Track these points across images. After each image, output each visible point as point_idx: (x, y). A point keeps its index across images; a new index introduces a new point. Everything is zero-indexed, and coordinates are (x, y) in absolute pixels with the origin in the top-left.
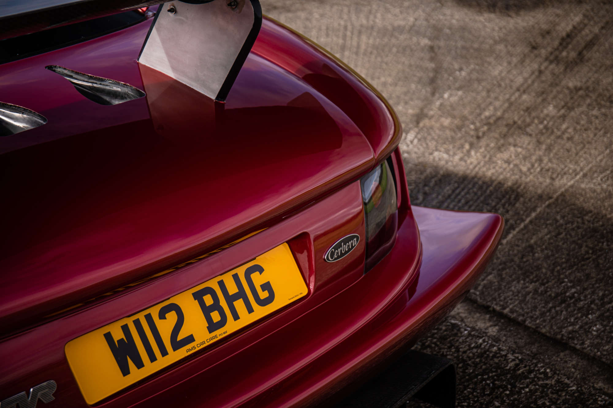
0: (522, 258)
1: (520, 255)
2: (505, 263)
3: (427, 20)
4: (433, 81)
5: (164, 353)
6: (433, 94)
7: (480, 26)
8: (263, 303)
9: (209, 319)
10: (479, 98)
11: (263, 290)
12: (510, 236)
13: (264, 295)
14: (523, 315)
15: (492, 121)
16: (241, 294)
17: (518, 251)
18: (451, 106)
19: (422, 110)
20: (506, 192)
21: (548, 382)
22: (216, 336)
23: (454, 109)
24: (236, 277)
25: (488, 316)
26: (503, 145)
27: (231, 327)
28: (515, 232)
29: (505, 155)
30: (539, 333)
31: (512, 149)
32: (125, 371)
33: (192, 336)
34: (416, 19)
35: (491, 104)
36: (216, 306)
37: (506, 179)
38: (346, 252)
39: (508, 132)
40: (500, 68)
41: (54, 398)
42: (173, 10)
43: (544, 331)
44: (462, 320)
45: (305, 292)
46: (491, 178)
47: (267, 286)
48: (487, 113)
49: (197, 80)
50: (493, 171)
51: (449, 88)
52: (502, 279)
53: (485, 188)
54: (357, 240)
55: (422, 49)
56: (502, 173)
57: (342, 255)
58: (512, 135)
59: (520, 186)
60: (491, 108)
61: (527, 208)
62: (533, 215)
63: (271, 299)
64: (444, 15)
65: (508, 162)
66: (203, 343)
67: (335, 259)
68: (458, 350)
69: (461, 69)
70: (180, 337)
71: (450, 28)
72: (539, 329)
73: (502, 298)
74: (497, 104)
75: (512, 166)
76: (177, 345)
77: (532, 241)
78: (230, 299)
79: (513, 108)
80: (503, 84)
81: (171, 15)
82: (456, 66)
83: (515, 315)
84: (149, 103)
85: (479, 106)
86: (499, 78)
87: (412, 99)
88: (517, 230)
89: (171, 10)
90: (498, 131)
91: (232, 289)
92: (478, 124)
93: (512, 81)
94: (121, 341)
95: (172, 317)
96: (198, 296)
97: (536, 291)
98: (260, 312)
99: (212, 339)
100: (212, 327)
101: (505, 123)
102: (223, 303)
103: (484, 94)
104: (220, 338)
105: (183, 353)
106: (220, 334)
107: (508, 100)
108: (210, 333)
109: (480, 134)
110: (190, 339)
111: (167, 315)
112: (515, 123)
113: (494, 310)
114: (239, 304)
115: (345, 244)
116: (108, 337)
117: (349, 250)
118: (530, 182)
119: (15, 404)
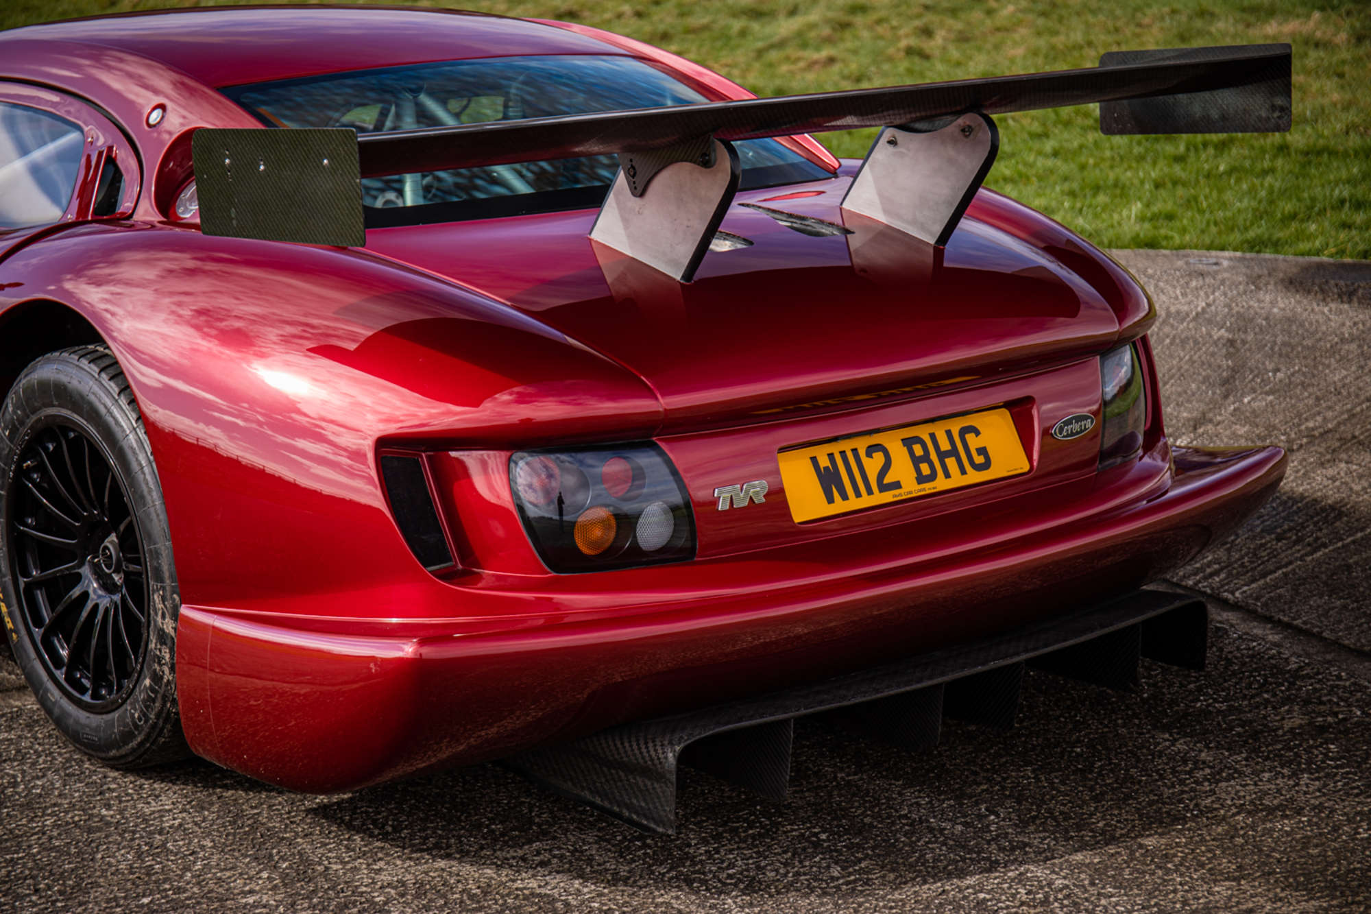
0: (1332, 575)
1: (1329, 573)
2: (1304, 579)
3: (1229, 306)
4: (1225, 382)
5: (870, 492)
6: (1226, 397)
7: (1321, 319)
8: (978, 468)
9: (918, 470)
10: (1301, 405)
11: (979, 454)
12: (1319, 554)
13: (979, 460)
14: (1320, 627)
15: (1316, 433)
16: (954, 452)
17: (1327, 569)
18: (1254, 411)
19: (1204, 414)
20: (1323, 509)
21: (1341, 683)
22: (924, 489)
23: (1256, 417)
24: (949, 433)
25: (1269, 626)
26: (1329, 461)
27: (941, 484)
28: (1327, 550)
29: (1331, 472)
30: (1340, 644)
31: (1343, 465)
32: (830, 500)
33: (899, 482)
34: (1208, 305)
35: (1319, 413)
36: (926, 458)
37: (1325, 497)
38: (1077, 433)
39: (1340, 447)
40: (1344, 372)
41: (764, 500)
42: (892, 142)
43: (1347, 642)
44: (1232, 626)
45: (1026, 468)
46: (1302, 494)
47: (982, 451)
48: (1311, 424)
49: (914, 222)
50: (1306, 486)
51: (1254, 390)
52: (1298, 593)
53: (1290, 503)
54: (1092, 422)
55: (1215, 343)
56: (1321, 490)
57: (1072, 434)
58: (1347, 450)
59: (1346, 505)
60: (1319, 419)
61: (1351, 529)
62: (1359, 535)
63: (986, 465)
64: (1259, 301)
65: (1333, 479)
66: (911, 492)
67: (1068, 436)
68: (1221, 650)
69: (1277, 370)
70: (887, 480)
71: (1266, 319)
72: (1340, 641)
73: (1294, 611)
74: (1330, 414)
75: (1338, 483)
76: (883, 488)
77: (1351, 561)
78: (942, 456)
79: (1354, 421)
80: (1344, 393)
81: (890, 148)
82: (1270, 366)
83: (1309, 626)
84: (852, 249)
85: (1299, 415)
86: (1339, 385)
87: (1189, 401)
88: (1331, 548)
89: (890, 142)
90: (1324, 445)
91: (945, 446)
92: (1293, 436)
93: (1360, 389)
94: (826, 468)
95: (879, 458)
96: (908, 443)
97: (1345, 607)
98: (974, 477)
99: (920, 491)
100: (921, 479)
101: (1337, 436)
102: (934, 456)
103: (1311, 402)
104: (928, 492)
105: (888, 497)
106: (928, 488)
107: (1348, 411)
108: (919, 483)
109: (1295, 447)
110: (897, 485)
111: (874, 455)
112: (1354, 437)
113: (1279, 621)
114: (951, 462)
115: (1077, 422)
116: (814, 460)
117: (1081, 431)
118: (1363, 501)
119: (729, 495)
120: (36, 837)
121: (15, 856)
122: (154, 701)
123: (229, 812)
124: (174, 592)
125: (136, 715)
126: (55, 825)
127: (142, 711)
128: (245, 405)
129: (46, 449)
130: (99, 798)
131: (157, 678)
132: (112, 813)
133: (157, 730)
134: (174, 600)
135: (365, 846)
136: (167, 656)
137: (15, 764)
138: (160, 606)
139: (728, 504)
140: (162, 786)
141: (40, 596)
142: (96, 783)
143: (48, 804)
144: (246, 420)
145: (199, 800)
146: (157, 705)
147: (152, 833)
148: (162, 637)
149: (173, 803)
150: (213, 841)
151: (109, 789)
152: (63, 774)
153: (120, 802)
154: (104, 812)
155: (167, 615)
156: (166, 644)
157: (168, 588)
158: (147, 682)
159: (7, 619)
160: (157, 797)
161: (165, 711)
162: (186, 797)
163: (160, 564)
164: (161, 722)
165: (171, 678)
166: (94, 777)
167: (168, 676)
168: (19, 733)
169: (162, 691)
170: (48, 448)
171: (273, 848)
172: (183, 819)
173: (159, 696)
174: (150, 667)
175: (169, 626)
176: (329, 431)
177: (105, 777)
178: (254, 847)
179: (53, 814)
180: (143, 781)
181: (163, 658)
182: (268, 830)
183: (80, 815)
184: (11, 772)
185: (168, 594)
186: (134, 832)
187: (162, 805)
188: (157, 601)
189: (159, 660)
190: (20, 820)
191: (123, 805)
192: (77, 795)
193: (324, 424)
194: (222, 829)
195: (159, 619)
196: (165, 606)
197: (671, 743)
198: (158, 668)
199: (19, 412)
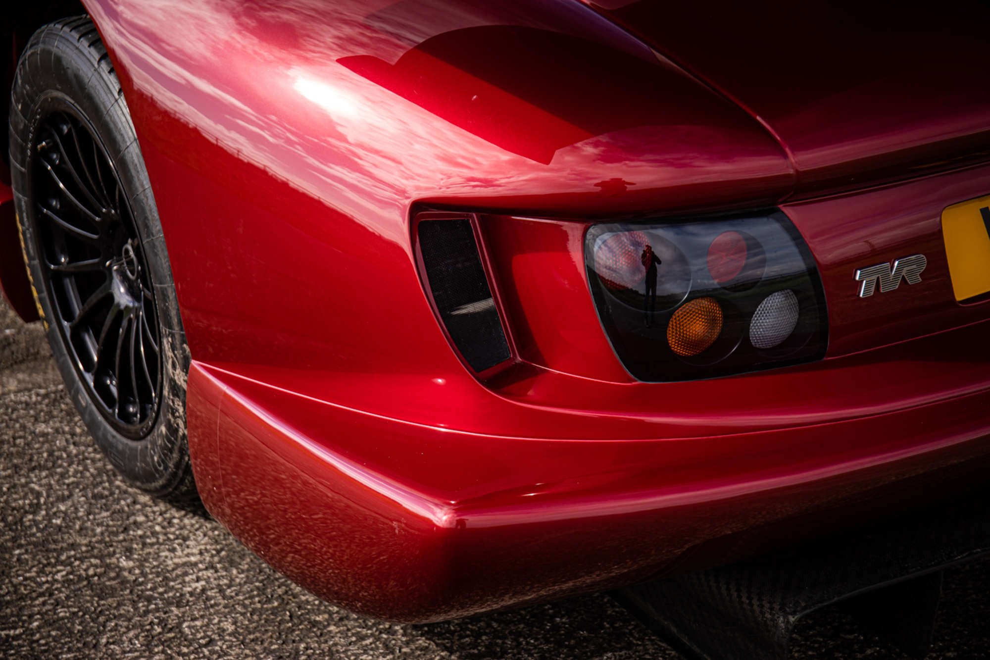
41: (921, 280)
119: (874, 277)
120: (41, 599)
121: (12, 632)
122: (171, 451)
123: (261, 571)
124: (183, 342)
125: (156, 459)
126: (67, 582)
127: (160, 457)
128: (274, 118)
129: (60, 132)
130: (121, 537)
131: (173, 430)
132: (131, 564)
133: (178, 480)
134: (184, 351)
135: (407, 644)
136: (181, 410)
137: (44, 474)
138: (170, 354)
139: (873, 289)
140: (193, 521)
141: (70, 286)
142: (123, 511)
143: (65, 545)
144: (274, 136)
145: (232, 550)
146: (174, 455)
147: (168, 603)
148: (175, 389)
149: (201, 553)
150: (235, 623)
151: (135, 523)
152: (90, 495)
153: (144, 545)
154: (124, 563)
155: (178, 366)
156: (178, 397)
157: (177, 336)
158: (163, 429)
159: (39, 305)
160: (185, 539)
161: (184, 464)
162: (217, 542)
163: (167, 308)
164: (180, 473)
165: (186, 432)
166: (123, 502)
167: (182, 431)
168: (58, 425)
169: (179, 443)
170: (62, 130)
171: (301, 641)
172: (207, 580)
173: (176, 448)
174: (165, 416)
175: (180, 378)
176: (368, 161)
177: (135, 502)
178: (279, 638)
179: (67, 563)
180: (174, 512)
181: (177, 411)
182: (300, 608)
183: (96, 566)
184: (37, 488)
185: (178, 342)
186: (149, 600)
187: (188, 555)
188: (167, 348)
189: (173, 411)
190: (29, 571)
191: (147, 550)
192: (99, 530)
193: (361, 152)
194: (247, 602)
195: (170, 367)
196: (175, 356)
197: (782, 609)
198: (172, 420)
199: (27, 87)
